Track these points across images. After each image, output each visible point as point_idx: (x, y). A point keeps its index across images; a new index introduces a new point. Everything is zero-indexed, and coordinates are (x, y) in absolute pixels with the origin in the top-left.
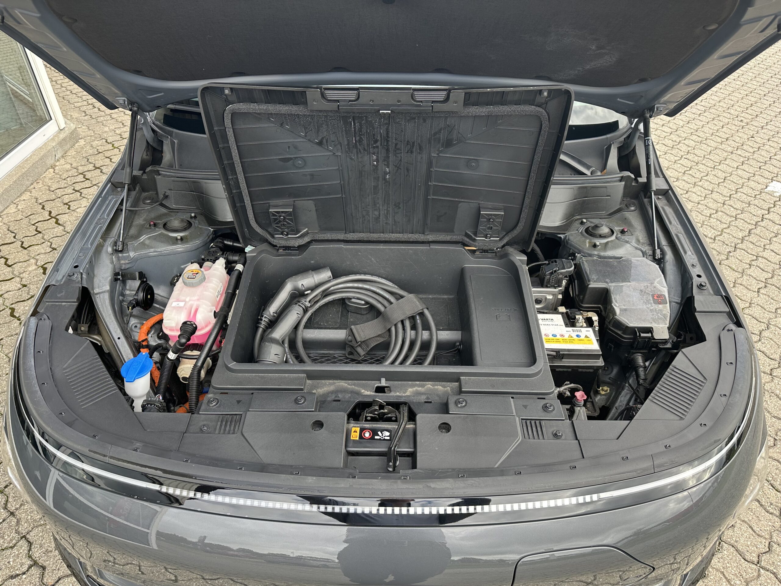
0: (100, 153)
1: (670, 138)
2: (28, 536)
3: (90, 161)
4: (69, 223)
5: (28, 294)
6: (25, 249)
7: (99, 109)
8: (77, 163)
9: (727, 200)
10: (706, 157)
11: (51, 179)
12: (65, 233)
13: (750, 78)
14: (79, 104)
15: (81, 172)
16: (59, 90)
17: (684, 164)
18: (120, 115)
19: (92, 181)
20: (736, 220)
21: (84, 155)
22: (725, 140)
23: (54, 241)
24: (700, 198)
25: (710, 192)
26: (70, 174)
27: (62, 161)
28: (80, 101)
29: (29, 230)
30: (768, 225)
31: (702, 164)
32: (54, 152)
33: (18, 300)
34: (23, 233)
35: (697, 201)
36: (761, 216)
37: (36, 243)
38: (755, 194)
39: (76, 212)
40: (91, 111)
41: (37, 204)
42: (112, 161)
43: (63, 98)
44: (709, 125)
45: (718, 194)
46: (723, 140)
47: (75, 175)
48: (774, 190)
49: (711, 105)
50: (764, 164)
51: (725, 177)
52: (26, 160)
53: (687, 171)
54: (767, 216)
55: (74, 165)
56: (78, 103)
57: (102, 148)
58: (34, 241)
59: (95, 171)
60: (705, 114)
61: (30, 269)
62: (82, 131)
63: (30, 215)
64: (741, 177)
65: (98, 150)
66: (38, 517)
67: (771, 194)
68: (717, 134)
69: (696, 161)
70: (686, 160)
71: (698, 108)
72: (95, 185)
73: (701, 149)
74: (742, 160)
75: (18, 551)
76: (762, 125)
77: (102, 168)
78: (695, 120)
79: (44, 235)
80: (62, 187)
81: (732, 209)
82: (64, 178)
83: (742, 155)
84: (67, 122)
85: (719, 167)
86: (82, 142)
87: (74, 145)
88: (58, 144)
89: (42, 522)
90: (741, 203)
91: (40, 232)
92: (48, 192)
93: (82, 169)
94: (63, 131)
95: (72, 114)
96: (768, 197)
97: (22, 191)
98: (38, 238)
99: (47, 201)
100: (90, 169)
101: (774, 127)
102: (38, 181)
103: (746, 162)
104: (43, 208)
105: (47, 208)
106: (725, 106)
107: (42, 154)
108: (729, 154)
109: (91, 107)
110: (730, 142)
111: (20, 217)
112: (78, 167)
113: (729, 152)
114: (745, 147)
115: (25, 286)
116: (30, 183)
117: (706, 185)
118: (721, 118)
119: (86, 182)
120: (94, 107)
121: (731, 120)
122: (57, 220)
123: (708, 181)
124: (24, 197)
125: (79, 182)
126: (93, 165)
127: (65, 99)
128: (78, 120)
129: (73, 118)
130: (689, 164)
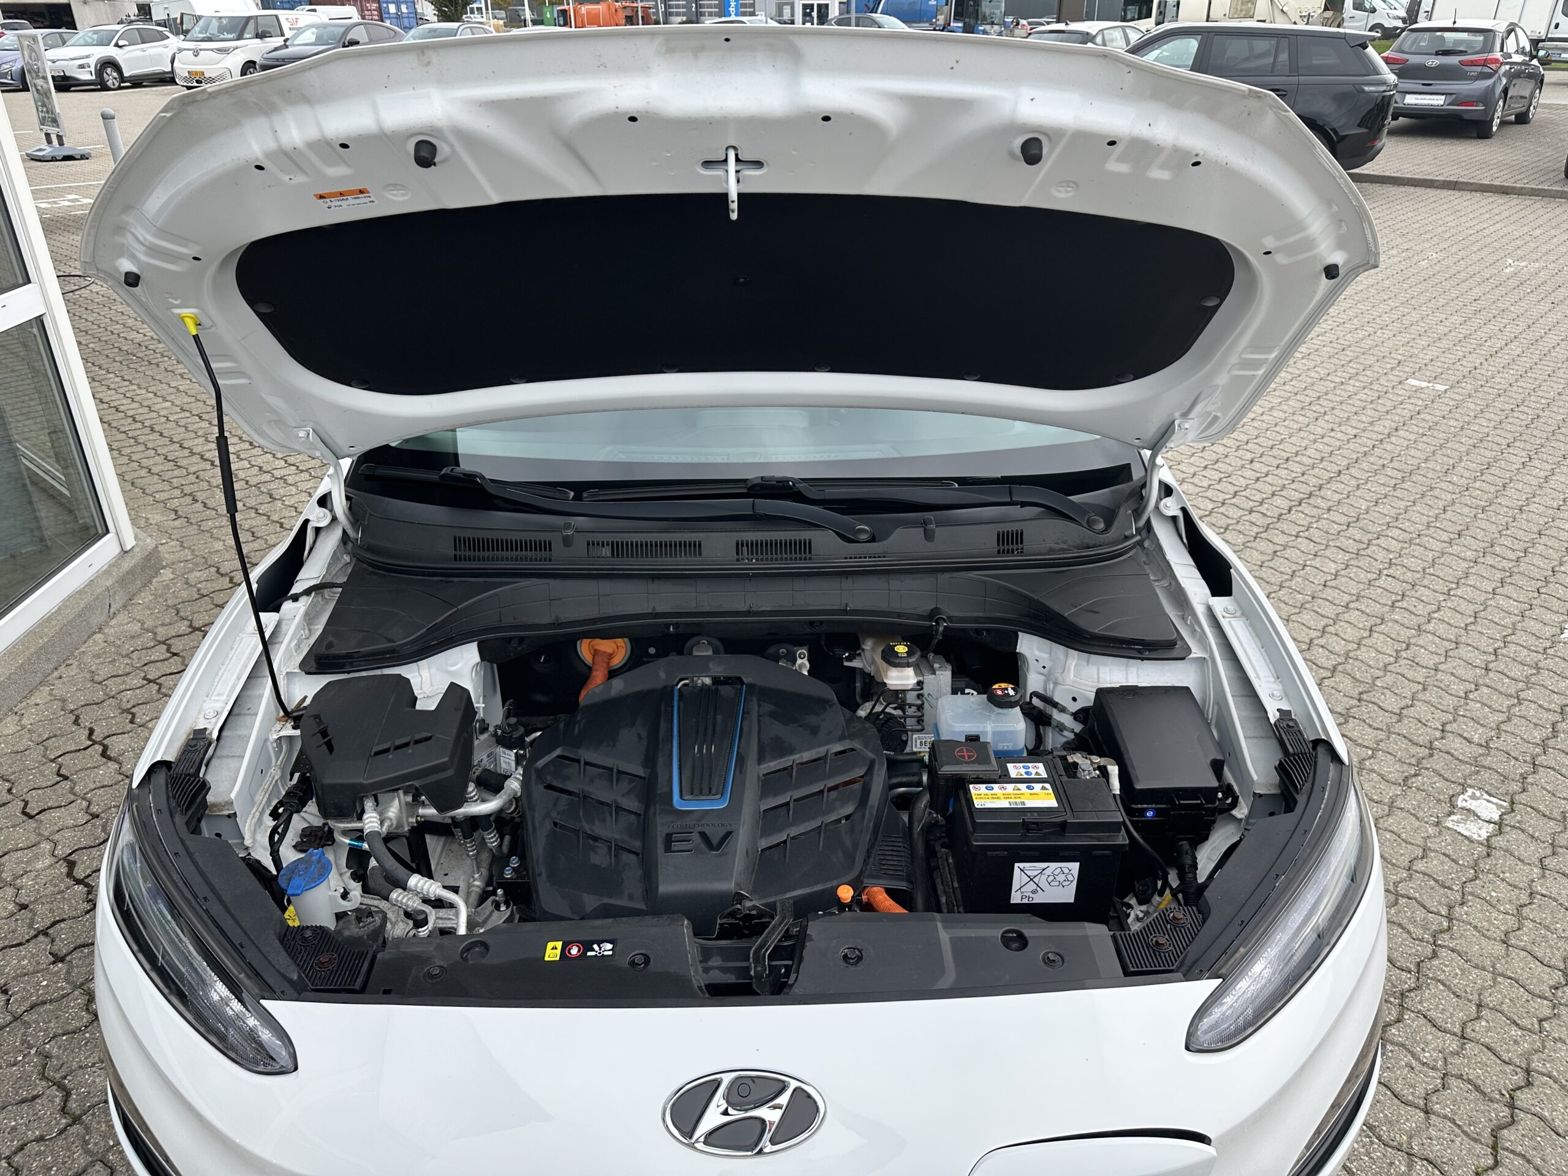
0: (203, 596)
3: (182, 614)
4: (132, 754)
5: (30, 926)
6: (31, 817)
7: (205, 505)
8: (154, 620)
9: (1492, 662)
10: (1427, 571)
11: (98, 656)
12: (121, 777)
13: (1472, 414)
14: (165, 495)
15: (163, 639)
16: (124, 468)
17: (1389, 588)
18: (248, 516)
19: (183, 657)
20: (1520, 704)
21: (170, 603)
22: (1457, 536)
23: (95, 798)
24: (1437, 659)
25: (1454, 645)
26: (139, 643)
27: (122, 617)
28: (167, 487)
29: (41, 773)
31: (1425, 587)
32: (107, 600)
34: (28, 781)
35: (1431, 664)
37: (57, 804)
38: (1544, 646)
39: (148, 728)
40: (188, 509)
41: (63, 713)
43: (133, 483)
44: (1418, 508)
45: (1470, 648)
46: (1452, 536)
47: (148, 645)
49: (1413, 467)
50: (1544, 584)
51: (1476, 613)
52: (47, 620)
53: (1398, 601)
55: (149, 624)
57: (209, 585)
58: (51, 798)
59: (192, 637)
61: (40, 865)
62: (169, 551)
63: (48, 739)
64: (1507, 612)
65: (198, 590)
68: (1438, 525)
69: (1411, 581)
70: (1390, 579)
73: (1414, 556)
76: (1520, 503)
79: (75, 784)
80: (120, 673)
81: (1507, 680)
82: (124, 653)
83: (1496, 565)
84: (140, 536)
85: (1459, 592)
86: (167, 574)
87: (150, 582)
88: (117, 582)
90: (1521, 667)
91: (66, 778)
92: (89, 685)
93: (164, 632)
94: (131, 554)
95: (149, 516)
97: (34, 685)
98: (60, 792)
99: (87, 705)
100: (181, 632)
101: (1543, 508)
102: (69, 662)
103: (1509, 580)
104: (76, 722)
105: (86, 721)
106: (1438, 468)
107: (83, 603)
108: (1472, 564)
109: (189, 500)
110: (1467, 540)
111: (26, 742)
112: (156, 627)
113: (1470, 561)
114: (1497, 549)
115: (24, 907)
116: (52, 666)
117: (1442, 629)
118: (1436, 492)
119: (171, 660)
120: (195, 501)
121: (1458, 496)
122: (105, 748)
123: (1444, 621)
124: (37, 698)
125: (157, 661)
126: (186, 623)
127: (136, 485)
128: (161, 530)
129: (151, 524)
130: (1398, 587)
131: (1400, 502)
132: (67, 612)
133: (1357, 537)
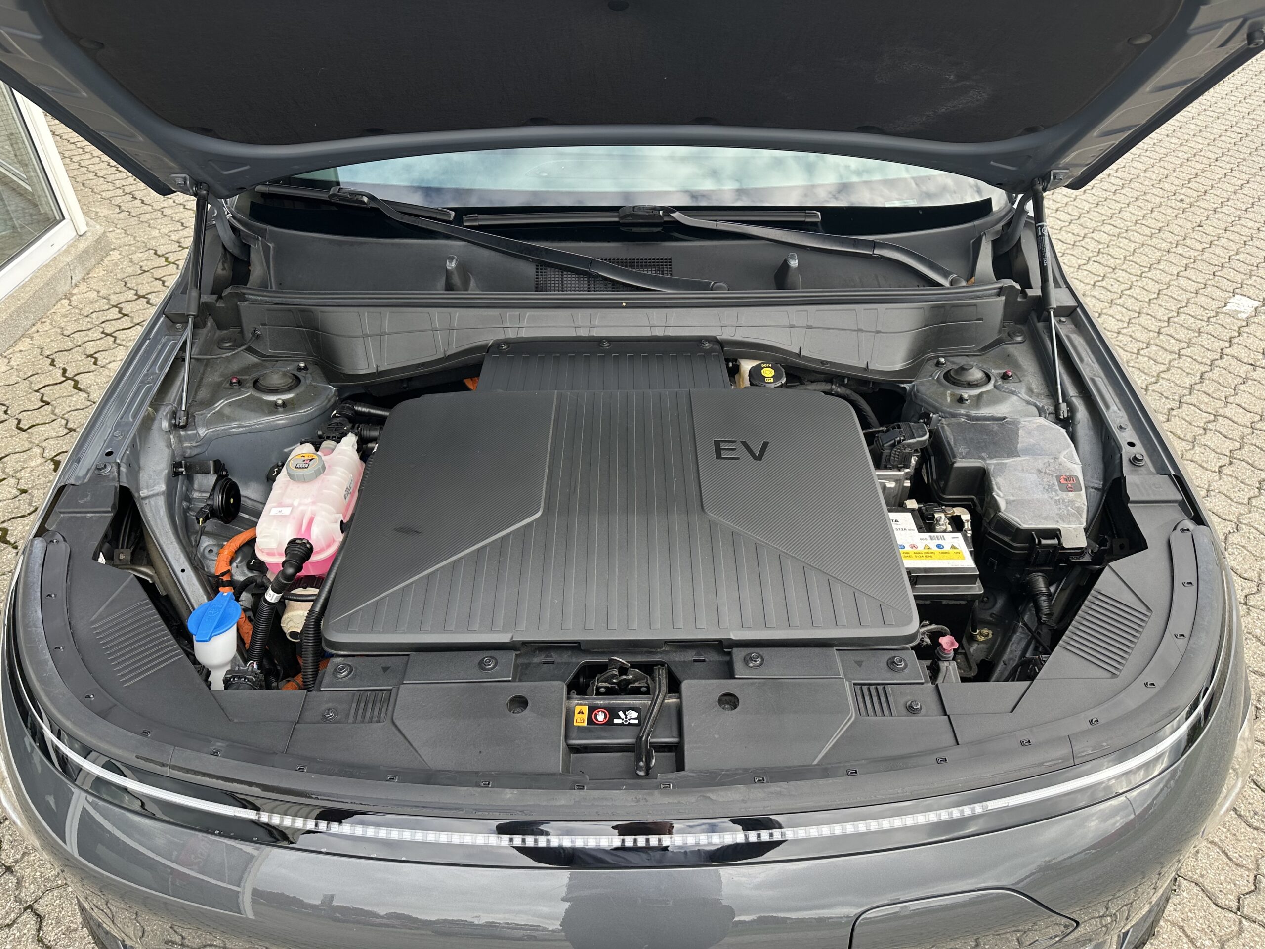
0: (145, 272)
1: (1069, 230)
2: (36, 906)
3: (129, 285)
4: (96, 387)
5: (30, 504)
6: (24, 431)
7: (143, 202)
8: (107, 290)
9: (1164, 327)
10: (1128, 258)
11: (65, 316)
12: (89, 403)
13: (1192, 133)
14: (110, 194)
15: (115, 304)
16: (75, 172)
17: (1094, 271)
18: (177, 210)
19: (132, 317)
20: (1179, 358)
21: (119, 276)
22: (1157, 231)
23: (72, 417)
24: (1120, 325)
25: (1137, 315)
26: (96, 307)
27: (83, 287)
28: (111, 188)
29: (29, 399)
30: (1230, 365)
31: (1123, 270)
32: (69, 273)
33: (13, 515)
34: (19, 405)
35: (1115, 329)
36: (1219, 351)
37: (42, 422)
38: (1208, 315)
39: (108, 368)
40: (130, 205)
41: (41, 357)
42: (166, 284)
44: (1131, 209)
45: (1149, 317)
46: (1153, 231)
47: (104, 308)
48: (1238, 309)
49: (1133, 177)
50: (1220, 268)
51: (1159, 290)
53: (1099, 281)
54: (1228, 350)
55: (104, 292)
56: (107, 192)
57: (149, 263)
58: (37, 416)
59: (138, 302)
60: (1123, 191)
61: (33, 464)
62: (115, 237)
63: (31, 376)
64: (1185, 290)
65: (141, 267)
66: (52, 873)
67: (1233, 315)
68: (1144, 223)
69: (1112, 266)
71: (1112, 181)
72: (138, 324)
73: (1119, 247)
74: (1185, 262)
75: (20, 931)
76: (1215, 206)
77: (149, 296)
78: (1108, 200)
79: (55, 408)
80: (84, 329)
81: (1173, 341)
82: (86, 314)
83: (1184, 254)
84: (91, 223)
85: (1149, 275)
86: (115, 255)
87: (102, 260)
88: (75, 259)
89: (59, 882)
90: (1186, 331)
91: (48, 404)
92: (60, 337)
93: (116, 299)
94: (84, 238)
95: (98, 210)
96: (1229, 320)
97: (18, 336)
98: (44, 413)
99: (60, 351)
100: (129, 299)
101: (1233, 209)
102: (43, 320)
103: (1192, 266)
104: (52, 364)
105: (60, 363)
106: (1154, 177)
107: (49, 275)
108: (1165, 253)
109: (129, 197)
110: (1165, 235)
111: (14, 379)
112: (109, 295)
113: (1164, 250)
114: (1188, 241)
115: (24, 491)
116: (30, 323)
117: (1130, 302)
118: (1148, 197)
119: (122, 319)
120: (135, 198)
121: (1166, 200)
122: (76, 382)
123: (1133, 296)
124: (20, 346)
125: (112, 320)
126: (133, 292)
127: (86, 185)
128: (108, 220)
129: (100, 216)
130: (1101, 271)
131: (1117, 204)
132: (37, 281)
133: (1075, 232)
